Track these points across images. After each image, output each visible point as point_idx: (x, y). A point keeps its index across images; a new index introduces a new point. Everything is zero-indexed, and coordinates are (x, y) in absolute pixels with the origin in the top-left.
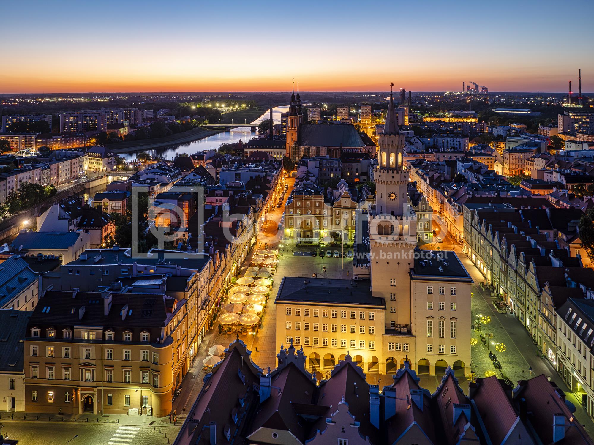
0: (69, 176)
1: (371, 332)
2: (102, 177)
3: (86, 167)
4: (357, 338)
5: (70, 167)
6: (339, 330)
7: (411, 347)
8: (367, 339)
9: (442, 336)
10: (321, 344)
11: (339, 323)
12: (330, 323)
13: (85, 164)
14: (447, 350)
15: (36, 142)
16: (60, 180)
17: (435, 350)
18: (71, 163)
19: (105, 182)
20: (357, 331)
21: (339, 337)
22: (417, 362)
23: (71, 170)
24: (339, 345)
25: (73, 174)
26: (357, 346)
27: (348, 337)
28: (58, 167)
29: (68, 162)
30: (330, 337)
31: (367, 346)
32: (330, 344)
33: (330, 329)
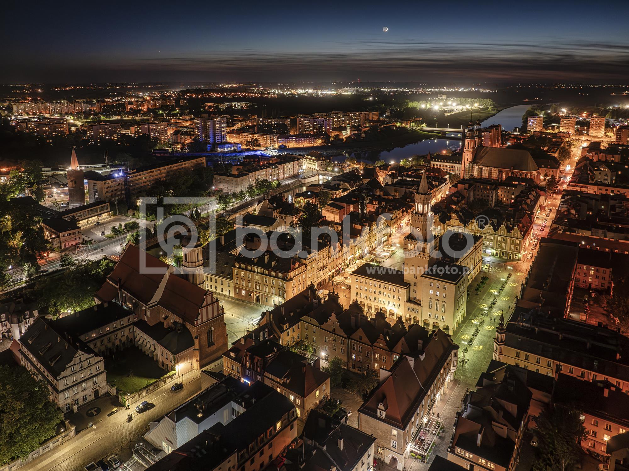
0: (292, 173)
1: (399, 299)
2: (315, 175)
3: (304, 167)
4: (392, 301)
5: (292, 167)
6: (382, 294)
7: (420, 312)
8: (396, 301)
9: (437, 310)
10: (373, 299)
11: (382, 291)
12: (378, 290)
13: (304, 165)
14: (440, 318)
15: (278, 141)
16: (286, 176)
17: (433, 316)
18: (293, 165)
19: (317, 179)
20: (392, 297)
21: (382, 298)
22: (423, 320)
23: (294, 169)
24: (382, 302)
25: (295, 172)
26: (391, 304)
27: (386, 299)
28: (284, 167)
29: (291, 164)
30: (377, 297)
31: (396, 306)
32: (377, 301)
33: (377, 293)
